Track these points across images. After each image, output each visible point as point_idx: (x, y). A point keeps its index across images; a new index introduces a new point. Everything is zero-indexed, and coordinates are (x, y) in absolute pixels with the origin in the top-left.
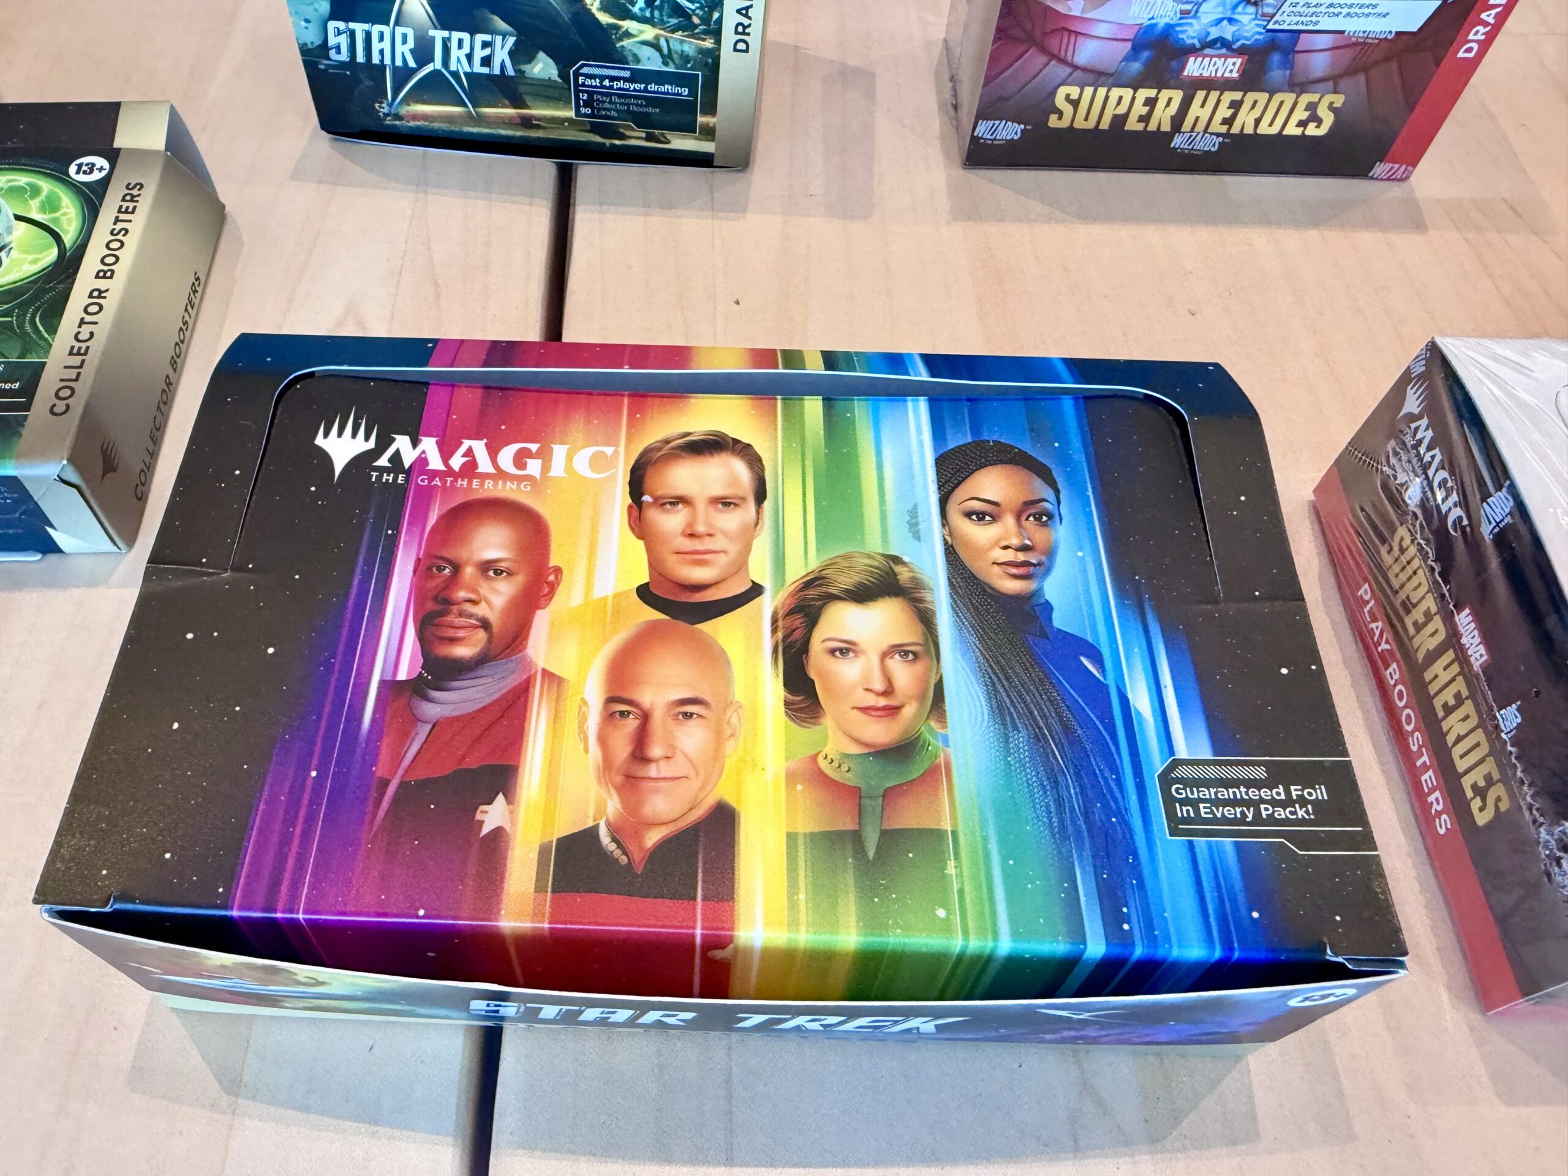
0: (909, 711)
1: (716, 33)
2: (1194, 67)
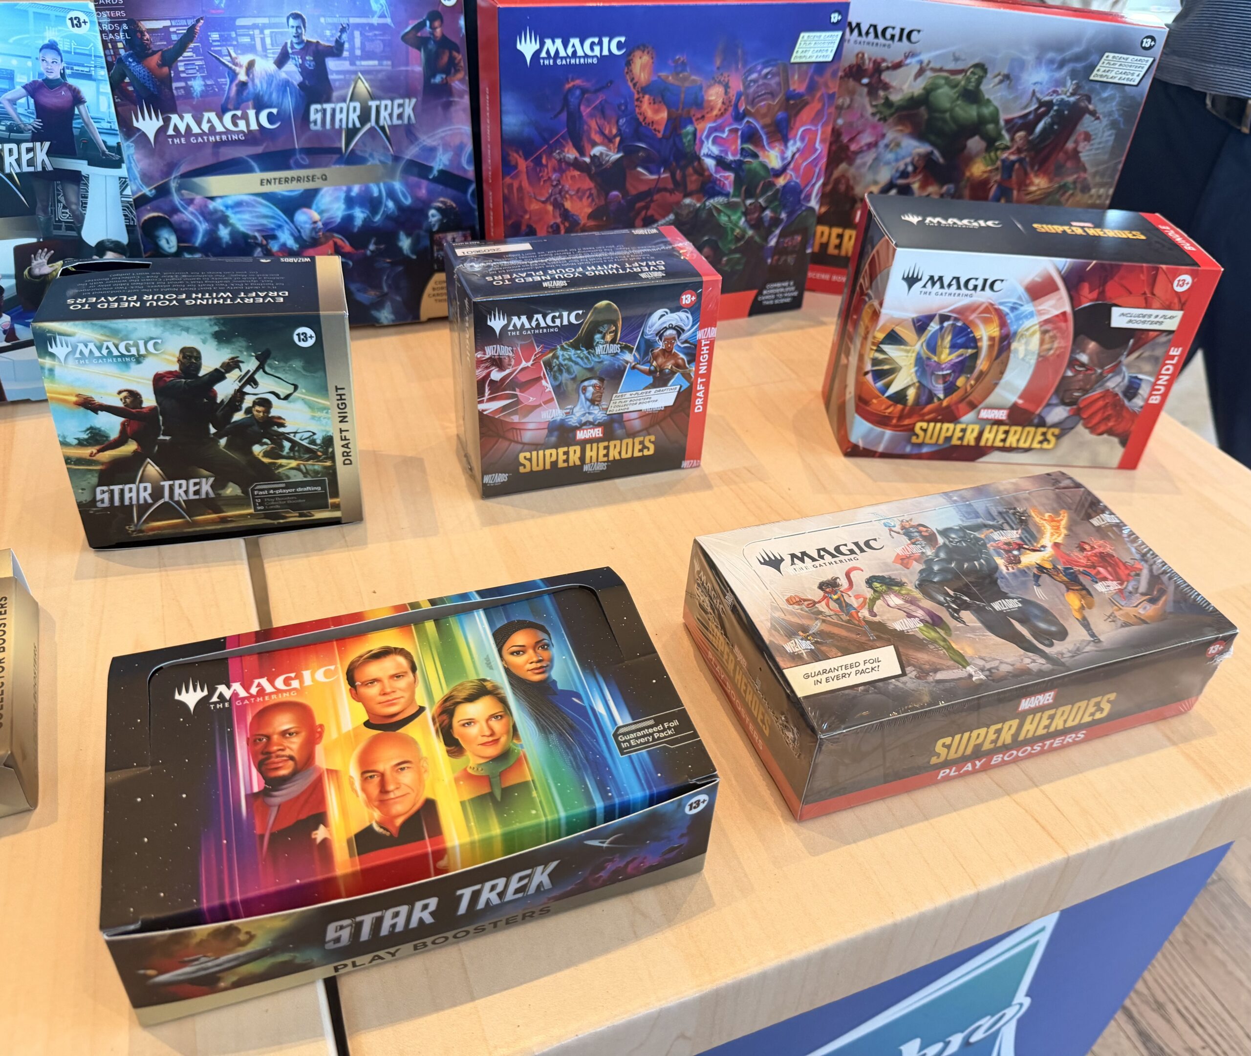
0: (503, 739)
1: (332, 458)
2: (581, 435)
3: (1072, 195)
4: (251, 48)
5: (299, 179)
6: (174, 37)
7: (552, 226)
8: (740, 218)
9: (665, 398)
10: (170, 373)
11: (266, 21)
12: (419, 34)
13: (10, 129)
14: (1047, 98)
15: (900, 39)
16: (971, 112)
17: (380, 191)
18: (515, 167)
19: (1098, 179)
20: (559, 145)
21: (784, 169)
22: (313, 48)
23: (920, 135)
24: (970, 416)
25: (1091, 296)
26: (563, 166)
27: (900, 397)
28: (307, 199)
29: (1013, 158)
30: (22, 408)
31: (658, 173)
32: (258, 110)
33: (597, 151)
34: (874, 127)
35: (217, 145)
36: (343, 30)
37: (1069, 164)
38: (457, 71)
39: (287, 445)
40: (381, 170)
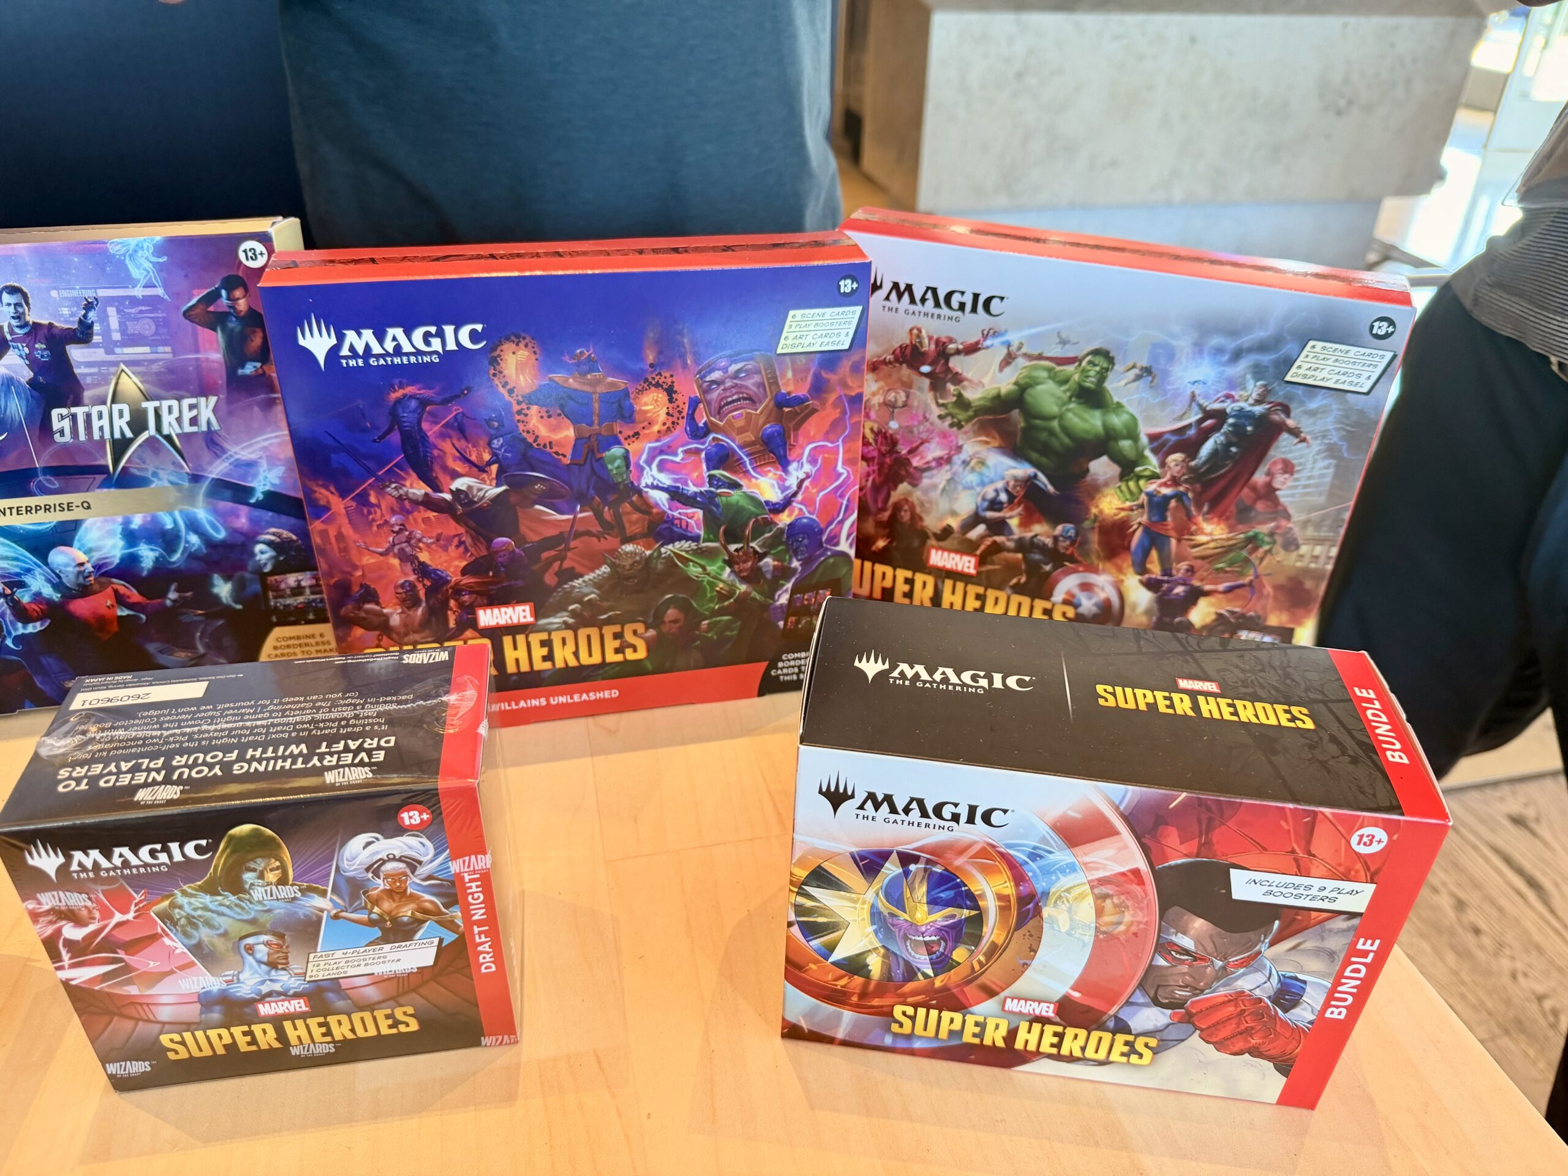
2: (263, 1011)
3: (1269, 551)
5: (47, 508)
7: (402, 586)
8: (723, 569)
12: (211, 309)
14: (1217, 406)
15: (974, 310)
16: (1090, 422)
17: (175, 522)
18: (327, 508)
19: (1310, 532)
20: (393, 476)
21: (787, 503)
22: (42, 333)
23: (1014, 449)
25: (1183, 848)
26: (406, 506)
28: (65, 534)
29: (1166, 491)
31: (572, 511)
33: (461, 483)
34: (944, 435)
36: (89, 307)
37: (1260, 506)
40: (173, 494)
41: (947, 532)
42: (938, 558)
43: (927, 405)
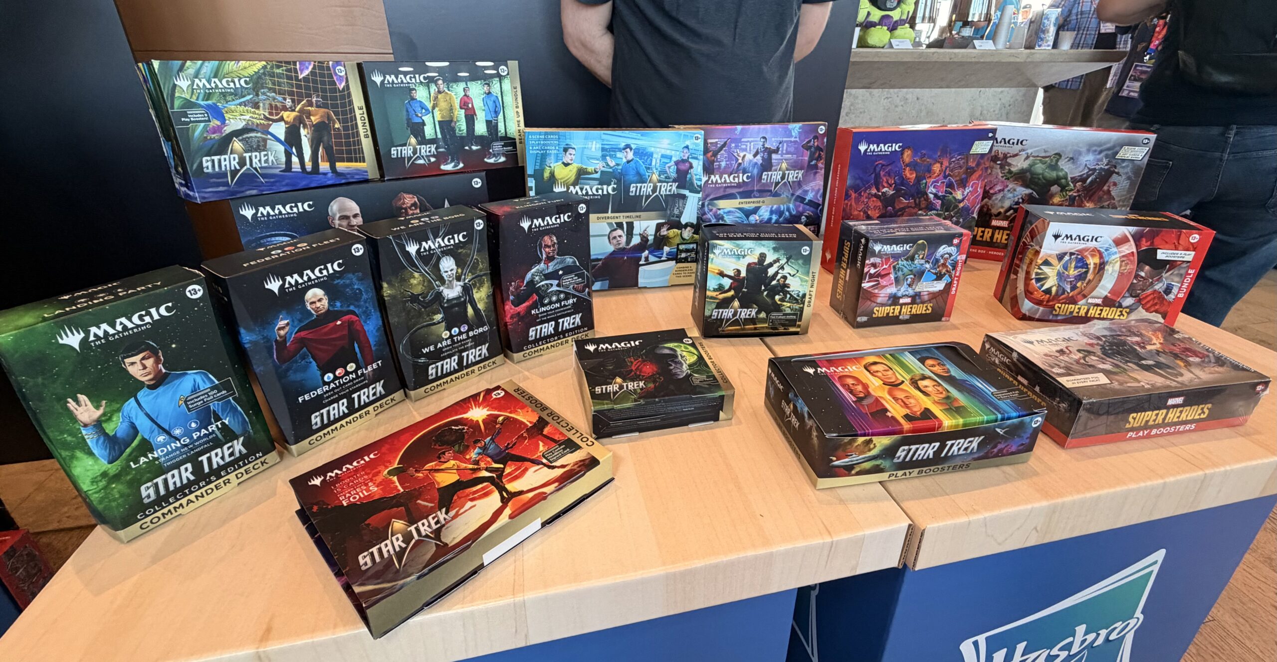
2: (901, 301)
4: (745, 150)
5: (754, 202)
6: (719, 146)
9: (940, 286)
10: (754, 263)
11: (752, 139)
12: (808, 145)
13: (666, 178)
14: (1093, 167)
15: (1017, 144)
16: (1054, 174)
17: (784, 208)
19: (1121, 203)
20: (870, 188)
21: (963, 199)
22: (768, 150)
23: (1026, 186)
24: (1083, 301)
26: (870, 196)
27: (1048, 291)
28: (755, 211)
29: (1075, 194)
30: (643, 290)
32: (744, 173)
33: (884, 190)
34: (1003, 182)
35: (726, 187)
36: (780, 143)
37: (1105, 197)
38: (821, 159)
39: (788, 296)
40: (786, 200)
41: (1000, 213)
42: (995, 223)
43: (998, 173)
